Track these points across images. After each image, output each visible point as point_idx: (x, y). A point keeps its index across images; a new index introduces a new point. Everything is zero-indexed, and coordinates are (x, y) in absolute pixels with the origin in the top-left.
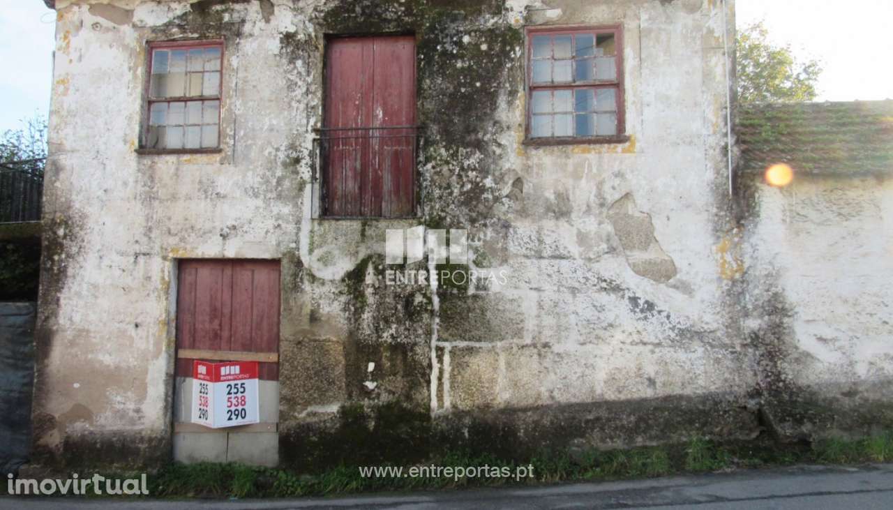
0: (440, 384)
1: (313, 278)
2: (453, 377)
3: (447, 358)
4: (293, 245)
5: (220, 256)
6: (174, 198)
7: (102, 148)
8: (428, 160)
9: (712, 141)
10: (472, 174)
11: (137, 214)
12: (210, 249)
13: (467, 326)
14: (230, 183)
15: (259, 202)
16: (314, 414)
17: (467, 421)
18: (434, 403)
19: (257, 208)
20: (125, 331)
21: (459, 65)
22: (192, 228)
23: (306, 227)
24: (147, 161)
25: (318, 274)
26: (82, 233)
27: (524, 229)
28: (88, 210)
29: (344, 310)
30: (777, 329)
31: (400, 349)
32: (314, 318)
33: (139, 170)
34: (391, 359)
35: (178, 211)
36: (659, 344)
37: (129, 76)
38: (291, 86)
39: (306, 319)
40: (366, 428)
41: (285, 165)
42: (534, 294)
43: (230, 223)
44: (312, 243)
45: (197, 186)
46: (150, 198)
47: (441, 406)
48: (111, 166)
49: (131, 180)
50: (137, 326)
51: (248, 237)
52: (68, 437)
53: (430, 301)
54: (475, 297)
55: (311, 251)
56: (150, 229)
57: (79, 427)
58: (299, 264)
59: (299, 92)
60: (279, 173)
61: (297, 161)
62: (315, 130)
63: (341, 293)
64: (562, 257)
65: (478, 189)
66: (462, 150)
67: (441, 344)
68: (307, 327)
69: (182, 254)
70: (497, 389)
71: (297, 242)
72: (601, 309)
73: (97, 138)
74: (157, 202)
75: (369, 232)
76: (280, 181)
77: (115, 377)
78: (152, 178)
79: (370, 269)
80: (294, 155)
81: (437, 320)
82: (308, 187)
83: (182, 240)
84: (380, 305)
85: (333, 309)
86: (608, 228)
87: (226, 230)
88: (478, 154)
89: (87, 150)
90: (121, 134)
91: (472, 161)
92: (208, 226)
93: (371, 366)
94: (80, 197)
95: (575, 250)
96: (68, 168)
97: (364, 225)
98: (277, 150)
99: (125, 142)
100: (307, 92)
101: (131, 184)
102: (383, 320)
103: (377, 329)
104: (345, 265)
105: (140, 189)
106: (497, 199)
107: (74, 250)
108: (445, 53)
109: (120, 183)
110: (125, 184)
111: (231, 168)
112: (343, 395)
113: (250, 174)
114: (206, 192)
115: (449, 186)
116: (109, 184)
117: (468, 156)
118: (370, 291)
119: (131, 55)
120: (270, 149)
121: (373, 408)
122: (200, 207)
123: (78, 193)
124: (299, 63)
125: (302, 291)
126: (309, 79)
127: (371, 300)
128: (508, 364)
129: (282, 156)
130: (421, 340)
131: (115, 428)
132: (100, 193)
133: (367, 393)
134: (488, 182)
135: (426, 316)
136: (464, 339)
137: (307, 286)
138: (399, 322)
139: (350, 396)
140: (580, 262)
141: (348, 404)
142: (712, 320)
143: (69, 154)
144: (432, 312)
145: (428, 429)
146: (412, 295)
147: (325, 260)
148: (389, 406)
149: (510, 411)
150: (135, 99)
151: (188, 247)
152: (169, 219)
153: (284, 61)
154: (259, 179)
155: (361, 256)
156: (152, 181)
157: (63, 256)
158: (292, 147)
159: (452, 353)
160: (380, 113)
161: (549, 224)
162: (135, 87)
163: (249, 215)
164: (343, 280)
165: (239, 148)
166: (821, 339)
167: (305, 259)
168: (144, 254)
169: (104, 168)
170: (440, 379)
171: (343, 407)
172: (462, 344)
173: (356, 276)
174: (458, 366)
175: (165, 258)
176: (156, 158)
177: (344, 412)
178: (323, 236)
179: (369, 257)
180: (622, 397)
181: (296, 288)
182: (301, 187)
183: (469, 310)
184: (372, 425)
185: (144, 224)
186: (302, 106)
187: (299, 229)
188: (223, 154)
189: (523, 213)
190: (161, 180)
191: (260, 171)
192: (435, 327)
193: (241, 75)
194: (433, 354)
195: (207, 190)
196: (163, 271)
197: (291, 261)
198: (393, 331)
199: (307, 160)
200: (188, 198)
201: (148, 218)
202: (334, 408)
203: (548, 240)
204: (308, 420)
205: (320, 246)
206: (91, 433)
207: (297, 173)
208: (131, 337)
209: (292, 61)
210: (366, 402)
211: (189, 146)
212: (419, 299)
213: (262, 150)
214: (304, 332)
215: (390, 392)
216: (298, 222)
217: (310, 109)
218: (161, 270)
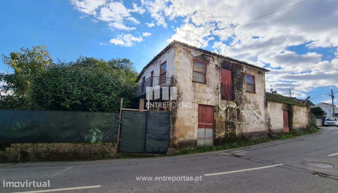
0: (237, 129)
1: (221, 110)
2: (238, 128)
3: (238, 125)
4: (218, 104)
5: (207, 104)
6: (199, 92)
7: (186, 79)
8: (235, 92)
9: (264, 95)
10: (240, 95)
11: (192, 94)
12: (205, 103)
13: (240, 120)
14: (208, 91)
15: (213, 95)
16: (221, 135)
17: (240, 135)
18: (236, 132)
19: (212, 96)
20: (191, 118)
21: (238, 77)
22: (202, 98)
23: (220, 100)
24: (194, 83)
25: (222, 109)
26: (182, 96)
27: (246, 105)
28: (183, 92)
29: (225, 116)
30: (269, 122)
31: (232, 123)
32: (221, 117)
33: (192, 85)
34: (231, 125)
35: (200, 94)
36: (259, 124)
37: (190, 65)
38: (217, 75)
39: (220, 117)
40: (228, 137)
41: (216, 89)
42: (247, 115)
43: (208, 98)
44: (220, 104)
45: (203, 90)
46: (195, 91)
47: (237, 133)
48: (187, 83)
49: (191, 87)
50: (193, 117)
51: (211, 101)
52: (179, 141)
53: (236, 115)
54: (241, 115)
55: (220, 105)
56: (195, 98)
57: (181, 139)
58: (219, 107)
59: (218, 76)
60: (216, 90)
61: (218, 88)
62: (221, 84)
63: (225, 113)
64: (250, 110)
65: (241, 98)
66: (239, 91)
67: (237, 122)
68: (220, 119)
69: (200, 103)
70: (243, 130)
71: (218, 103)
72: (254, 118)
73: (184, 77)
74: (196, 92)
75: (228, 103)
76: (216, 91)
77: (188, 128)
78: (195, 87)
79: (228, 109)
80: (218, 87)
81: (236, 118)
82: (220, 94)
83: (200, 100)
84: (230, 115)
85: (223, 116)
86: (254, 106)
87: (208, 100)
88: (241, 92)
89: (182, 79)
90: (189, 77)
91: (240, 93)
92: (205, 98)
93: (229, 126)
94: (181, 89)
95: (251, 109)
96: (179, 82)
97: (227, 101)
98: (215, 86)
99: (190, 79)
100: (219, 76)
101: (191, 88)
102: (230, 118)
103: (229, 120)
104: (225, 108)
105: (193, 89)
106: (243, 100)
107: (180, 100)
108: (237, 75)
109: (189, 87)
110: (190, 87)
111: (209, 88)
112: (225, 131)
113: (211, 89)
114: (204, 92)
115: (238, 97)
116: (187, 87)
117: (240, 92)
118: (228, 113)
119: (191, 61)
120: (214, 85)
121: (229, 133)
122: (203, 94)
123: (181, 88)
124: (218, 71)
125: (219, 112)
126: (220, 74)
127: (228, 114)
128: (245, 126)
129: (216, 87)
130: (235, 122)
131: (189, 139)
132: (185, 88)
133: (228, 131)
134: (242, 97)
135: (235, 118)
136: (240, 122)
137: (220, 111)
138: (232, 119)
139: (226, 131)
140: (252, 111)
141: (226, 133)
142: (264, 120)
143: (179, 79)
144: (236, 117)
145: (236, 137)
146: (233, 114)
147: (222, 107)
148: (231, 133)
149: (245, 133)
150: (192, 70)
151: (202, 102)
152: (198, 96)
153: (216, 70)
154: (212, 91)
155: (227, 107)
156: (195, 88)
157: (178, 101)
158: (217, 86)
159: (238, 124)
160: (227, 82)
161: (248, 104)
162: (191, 68)
163: (211, 97)
164: (225, 111)
165: (210, 84)
166: (273, 124)
167: (220, 106)
168: (194, 103)
169: (186, 83)
170: (237, 128)
171: (225, 133)
172: (239, 123)
173: (226, 110)
174: (239, 126)
175: (197, 104)
176: (195, 83)
177: (225, 134)
178: (222, 103)
179: (228, 107)
180: (256, 131)
181: (218, 112)
182: (219, 93)
183: (240, 117)
184: (229, 136)
185: (194, 96)
186: (219, 79)
187: (219, 101)
188: (207, 85)
189: (246, 102)
190: (196, 88)
191: (213, 89)
192: (236, 120)
193: (210, 70)
194: (236, 124)
195: (204, 91)
196: (197, 106)
197: (218, 107)
198: (231, 120)
199: (219, 89)
200: (201, 92)
201: (194, 95)
202: (224, 134)
203: (248, 107)
204: (221, 136)
205: (221, 104)
206: (184, 140)
207: (218, 91)
208: (192, 120)
209: (217, 70)
210: (228, 132)
211: (199, 82)
212: (234, 115)
213: (213, 85)
214: (219, 120)
215: (231, 131)
216: (219, 100)
217: (220, 79)
218: (196, 106)
